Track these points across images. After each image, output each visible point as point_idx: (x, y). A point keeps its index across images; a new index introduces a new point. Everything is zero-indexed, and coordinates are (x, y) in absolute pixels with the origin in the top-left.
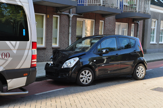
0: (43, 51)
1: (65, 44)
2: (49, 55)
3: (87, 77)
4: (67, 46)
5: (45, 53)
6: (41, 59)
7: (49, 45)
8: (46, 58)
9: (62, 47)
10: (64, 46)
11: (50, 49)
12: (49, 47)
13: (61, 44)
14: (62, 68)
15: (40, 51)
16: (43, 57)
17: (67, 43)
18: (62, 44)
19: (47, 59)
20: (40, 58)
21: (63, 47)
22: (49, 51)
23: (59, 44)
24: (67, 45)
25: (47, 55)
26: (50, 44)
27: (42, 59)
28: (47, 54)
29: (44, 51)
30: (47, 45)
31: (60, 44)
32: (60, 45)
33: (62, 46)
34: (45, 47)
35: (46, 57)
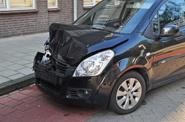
0: (33, 17)
1: (68, 3)
2: (43, 23)
3: (132, 93)
4: (70, 7)
5: (36, 19)
6: (31, 30)
7: (42, 6)
8: (38, 27)
9: (63, 9)
10: (66, 7)
11: (44, 13)
12: (42, 10)
13: (62, 3)
14: (74, 75)
15: (27, 16)
16: (33, 25)
17: (70, 2)
18: (64, 3)
19: (41, 29)
20: (29, 28)
21: (65, 9)
22: (44, 16)
23: (58, 3)
24: (71, 5)
25: (40, 23)
26: (44, 5)
27: (33, 30)
28: (40, 21)
29: (35, 17)
30: (39, 6)
31: (60, 3)
32: (60, 5)
33: (63, 7)
34: (37, 10)
35: (39, 25)
